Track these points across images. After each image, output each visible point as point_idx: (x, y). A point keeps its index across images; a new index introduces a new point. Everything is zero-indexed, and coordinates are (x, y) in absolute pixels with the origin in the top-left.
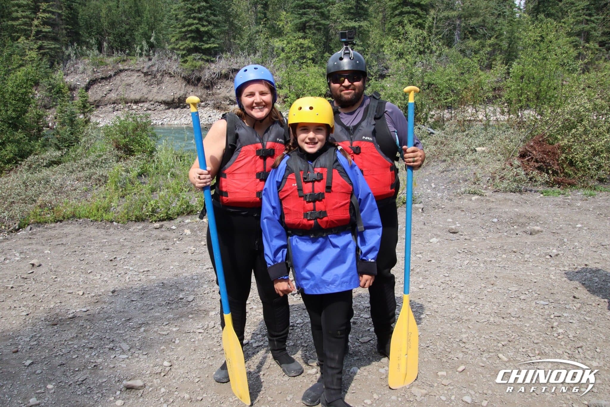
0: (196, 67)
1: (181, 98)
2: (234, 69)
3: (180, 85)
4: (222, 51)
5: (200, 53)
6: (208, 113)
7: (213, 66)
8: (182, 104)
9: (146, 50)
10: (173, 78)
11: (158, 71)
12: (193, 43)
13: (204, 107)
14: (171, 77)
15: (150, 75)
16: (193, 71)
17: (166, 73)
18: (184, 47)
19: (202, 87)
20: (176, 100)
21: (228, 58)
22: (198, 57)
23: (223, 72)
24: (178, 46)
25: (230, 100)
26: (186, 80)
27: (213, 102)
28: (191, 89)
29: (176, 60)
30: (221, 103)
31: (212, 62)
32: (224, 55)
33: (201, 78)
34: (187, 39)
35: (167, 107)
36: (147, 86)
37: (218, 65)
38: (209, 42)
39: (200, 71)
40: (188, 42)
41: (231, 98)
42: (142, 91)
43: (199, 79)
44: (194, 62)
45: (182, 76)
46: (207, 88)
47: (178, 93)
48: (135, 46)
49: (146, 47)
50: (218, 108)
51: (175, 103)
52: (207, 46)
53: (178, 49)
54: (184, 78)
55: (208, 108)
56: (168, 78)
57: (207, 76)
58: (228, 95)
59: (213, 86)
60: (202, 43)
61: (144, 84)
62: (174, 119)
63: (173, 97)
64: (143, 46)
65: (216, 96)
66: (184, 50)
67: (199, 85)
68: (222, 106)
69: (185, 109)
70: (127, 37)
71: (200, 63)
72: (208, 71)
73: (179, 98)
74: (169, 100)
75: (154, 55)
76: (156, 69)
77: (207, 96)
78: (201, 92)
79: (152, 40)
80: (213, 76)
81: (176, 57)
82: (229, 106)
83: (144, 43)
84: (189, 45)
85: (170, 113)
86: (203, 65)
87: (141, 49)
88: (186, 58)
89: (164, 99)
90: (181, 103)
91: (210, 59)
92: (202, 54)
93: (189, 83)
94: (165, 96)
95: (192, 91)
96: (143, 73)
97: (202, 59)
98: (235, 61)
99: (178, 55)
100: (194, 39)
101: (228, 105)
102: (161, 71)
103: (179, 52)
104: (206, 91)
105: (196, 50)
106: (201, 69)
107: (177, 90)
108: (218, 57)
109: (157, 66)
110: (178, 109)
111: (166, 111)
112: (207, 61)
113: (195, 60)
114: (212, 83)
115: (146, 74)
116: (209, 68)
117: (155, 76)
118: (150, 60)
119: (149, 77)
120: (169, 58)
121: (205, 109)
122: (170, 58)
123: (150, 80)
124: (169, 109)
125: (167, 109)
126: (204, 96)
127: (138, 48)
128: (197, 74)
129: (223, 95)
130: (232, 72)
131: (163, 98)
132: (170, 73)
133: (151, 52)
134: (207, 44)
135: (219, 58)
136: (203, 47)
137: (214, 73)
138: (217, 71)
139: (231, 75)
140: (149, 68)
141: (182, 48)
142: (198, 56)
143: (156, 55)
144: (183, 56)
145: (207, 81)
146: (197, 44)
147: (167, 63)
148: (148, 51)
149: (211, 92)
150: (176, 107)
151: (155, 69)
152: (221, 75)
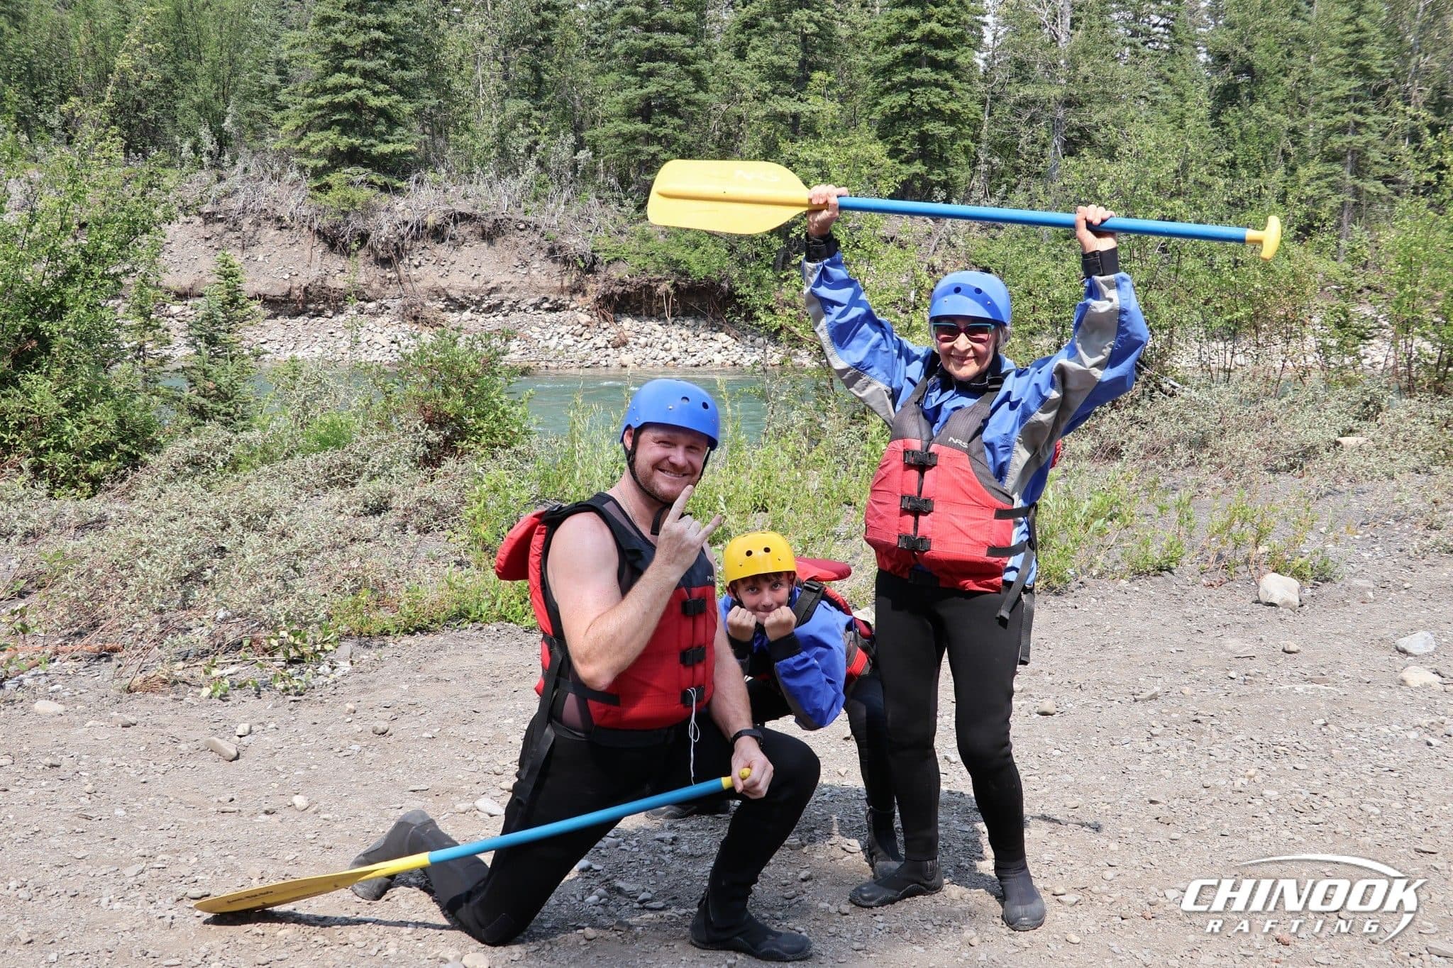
0: (354, 204)
1: (311, 289)
2: (460, 214)
3: (307, 253)
4: (426, 163)
5: (365, 166)
6: (389, 331)
7: (400, 204)
8: (312, 306)
9: (210, 153)
10: (286, 232)
11: (243, 211)
12: (345, 138)
13: (373, 314)
14: (280, 229)
15: (221, 220)
16: (345, 214)
17: (268, 219)
18: (321, 147)
19: (372, 258)
20: (297, 292)
21: (439, 184)
22: (363, 177)
23: (431, 220)
24: (302, 145)
25: (449, 298)
26: (325, 241)
27: (399, 301)
28: (340, 266)
29: (294, 183)
30: (423, 305)
31: (397, 191)
32: (430, 176)
33: (368, 235)
34: (327, 128)
35: (269, 312)
36: (211, 251)
37: (413, 202)
38: (390, 138)
39: (366, 218)
40: (332, 135)
41: (450, 292)
42: (198, 266)
43: (364, 238)
44: (351, 188)
45: (315, 226)
46: (385, 262)
47: (303, 276)
48: (177, 138)
49: (208, 143)
50: (416, 319)
51: (294, 301)
52: (387, 149)
53: (305, 153)
54: (320, 233)
55: (384, 319)
56: (272, 232)
57: (385, 229)
58: (443, 283)
59: (401, 258)
60: (373, 141)
61: (202, 246)
62: (291, 346)
63: (288, 285)
64: (199, 140)
65: (408, 285)
66: (320, 155)
67: (362, 253)
68: (425, 313)
69: (322, 320)
70: (151, 113)
71: (368, 192)
72: (389, 216)
73: (306, 289)
74: (278, 291)
75: (234, 164)
76: (241, 205)
77: (383, 285)
78: (366, 273)
79: (227, 124)
80: (404, 230)
81: (295, 174)
82: (443, 315)
83: (204, 132)
84: (336, 145)
85: (277, 328)
86: (374, 201)
87: (195, 149)
88: (326, 179)
89: (263, 290)
90: (312, 301)
91: (392, 185)
92: (369, 170)
93: (332, 245)
94: (264, 280)
95: (342, 271)
96: (200, 214)
97: (371, 184)
98: (462, 193)
99: (302, 168)
100: (346, 128)
101: (443, 310)
102: (253, 211)
103: (305, 161)
104: (379, 272)
105: (353, 157)
106: (369, 210)
107: (300, 266)
108: (414, 177)
109: (242, 196)
110: (301, 319)
111: (268, 323)
112: (384, 188)
113: (352, 183)
114: (398, 249)
115: (209, 218)
116: (388, 210)
117: (236, 226)
118: (220, 179)
119: (219, 228)
120: (274, 177)
121: (379, 320)
122: (276, 177)
123: (221, 236)
124: (275, 316)
125: (269, 318)
126: (375, 286)
127: (187, 145)
128: (358, 224)
129: (427, 283)
130: (455, 222)
131: (261, 286)
132: (279, 219)
133: (227, 157)
134: (387, 142)
135: (417, 182)
136: (374, 152)
137: (406, 223)
138: (413, 218)
139: (451, 230)
140: (217, 202)
141: (315, 150)
142: (358, 173)
143: (240, 165)
144: (317, 173)
145: (386, 243)
146: (357, 141)
147: (271, 189)
148: (216, 157)
149: (393, 275)
150: (297, 314)
151: (235, 204)
152: (425, 227)
